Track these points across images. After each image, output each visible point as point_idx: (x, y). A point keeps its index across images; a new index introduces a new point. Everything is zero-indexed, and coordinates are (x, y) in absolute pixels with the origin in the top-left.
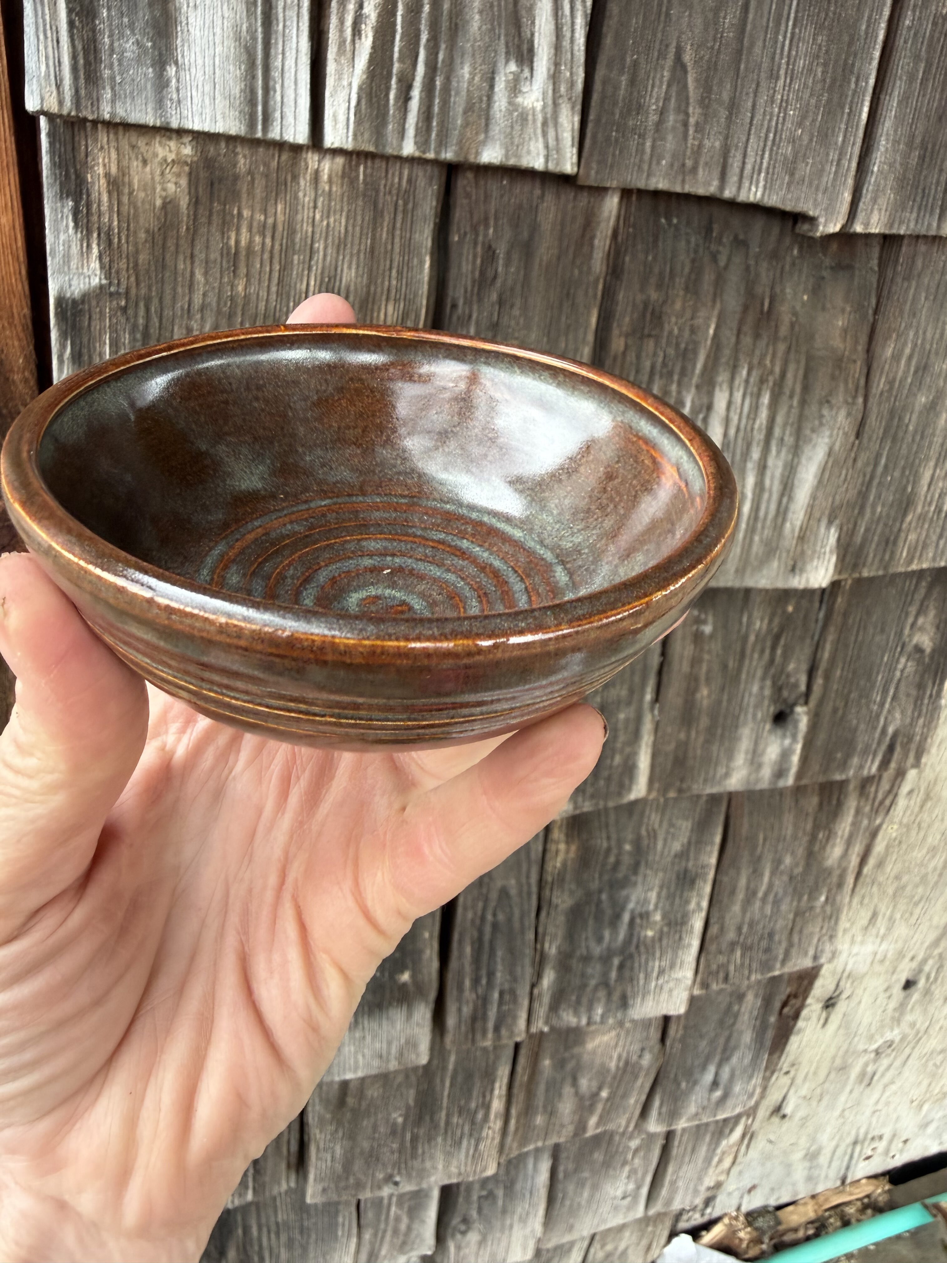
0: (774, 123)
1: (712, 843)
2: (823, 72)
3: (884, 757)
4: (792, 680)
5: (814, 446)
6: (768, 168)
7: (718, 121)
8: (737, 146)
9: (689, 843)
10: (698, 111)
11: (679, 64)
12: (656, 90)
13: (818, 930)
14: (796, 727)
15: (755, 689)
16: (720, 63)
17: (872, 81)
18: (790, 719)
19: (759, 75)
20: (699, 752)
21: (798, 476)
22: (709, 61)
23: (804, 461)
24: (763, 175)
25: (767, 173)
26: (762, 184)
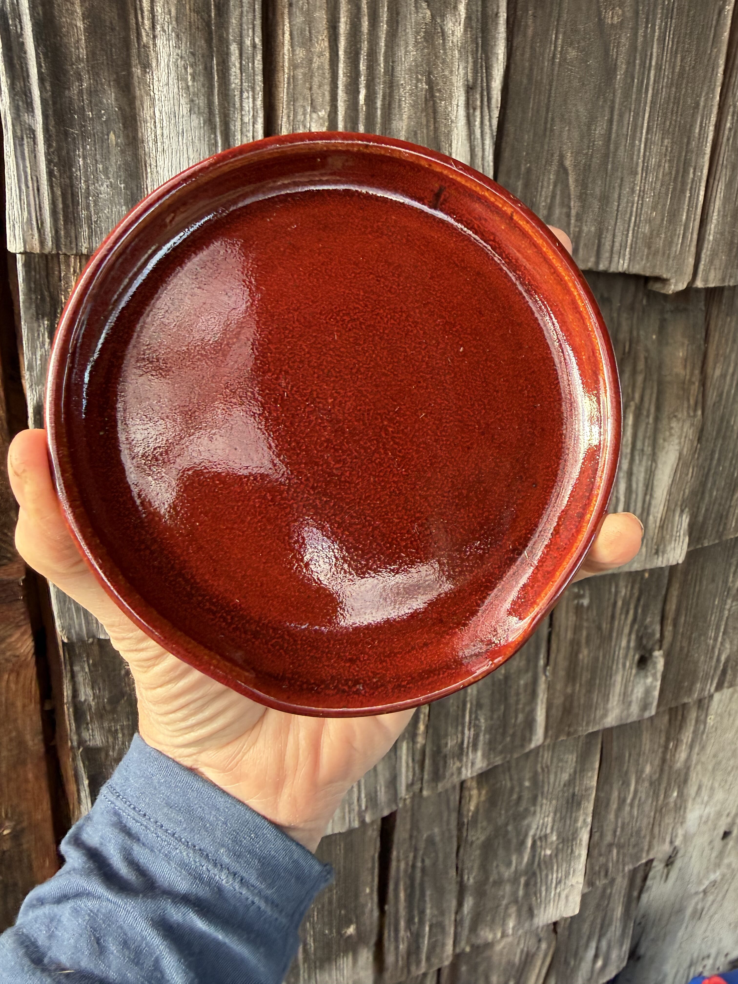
0: (635, 209)
1: (593, 769)
2: (669, 167)
3: (719, 680)
4: (650, 631)
5: (667, 453)
6: (631, 245)
7: (593, 211)
8: (607, 229)
9: (575, 772)
10: (578, 204)
11: (562, 169)
12: (544, 190)
13: (672, 820)
14: (655, 667)
15: (624, 643)
16: (593, 166)
17: (705, 171)
18: (649, 662)
19: (622, 172)
20: (582, 701)
21: (656, 477)
22: (585, 164)
23: (660, 466)
24: (628, 250)
25: (631, 248)
26: (627, 257)
